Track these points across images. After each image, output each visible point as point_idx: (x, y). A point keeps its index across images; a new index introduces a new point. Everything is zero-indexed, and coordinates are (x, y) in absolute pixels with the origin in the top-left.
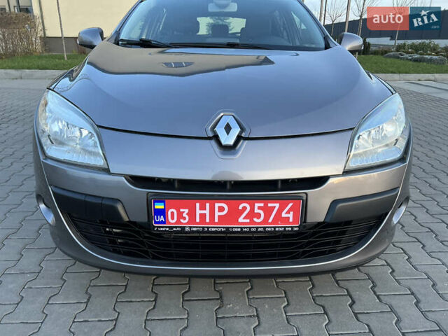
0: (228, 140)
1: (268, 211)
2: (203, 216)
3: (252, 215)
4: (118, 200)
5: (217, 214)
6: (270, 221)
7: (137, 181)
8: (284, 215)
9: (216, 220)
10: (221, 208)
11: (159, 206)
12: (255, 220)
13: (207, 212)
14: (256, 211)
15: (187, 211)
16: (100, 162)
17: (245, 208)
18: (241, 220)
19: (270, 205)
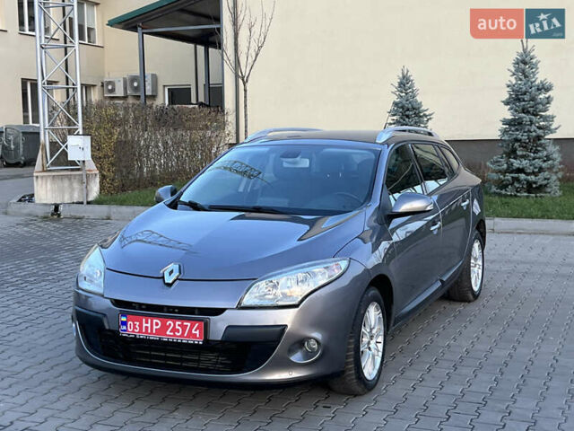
0: (169, 280)
1: (184, 328)
2: (147, 328)
3: (174, 330)
4: (105, 315)
5: (155, 327)
6: (185, 335)
7: (117, 303)
8: (193, 332)
9: (154, 331)
10: (156, 324)
11: (124, 319)
12: (177, 334)
13: (149, 325)
14: (177, 327)
15: (138, 323)
16: (101, 291)
17: (170, 325)
18: (168, 333)
19: (185, 324)
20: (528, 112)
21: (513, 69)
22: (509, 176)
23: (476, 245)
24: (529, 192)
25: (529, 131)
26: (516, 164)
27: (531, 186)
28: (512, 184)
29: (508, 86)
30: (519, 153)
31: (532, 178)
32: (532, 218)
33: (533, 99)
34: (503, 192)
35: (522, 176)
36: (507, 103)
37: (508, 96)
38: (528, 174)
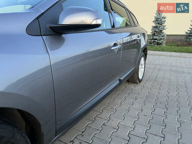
20: (159, 24)
21: (156, 13)
22: (153, 41)
23: (143, 59)
24: (157, 45)
25: (159, 29)
26: (155, 37)
27: (158, 43)
28: (153, 43)
29: (155, 17)
30: (156, 35)
31: (159, 41)
32: (159, 51)
33: (161, 20)
34: (151, 45)
35: (156, 41)
36: (154, 22)
37: (154, 20)
38: (158, 40)
